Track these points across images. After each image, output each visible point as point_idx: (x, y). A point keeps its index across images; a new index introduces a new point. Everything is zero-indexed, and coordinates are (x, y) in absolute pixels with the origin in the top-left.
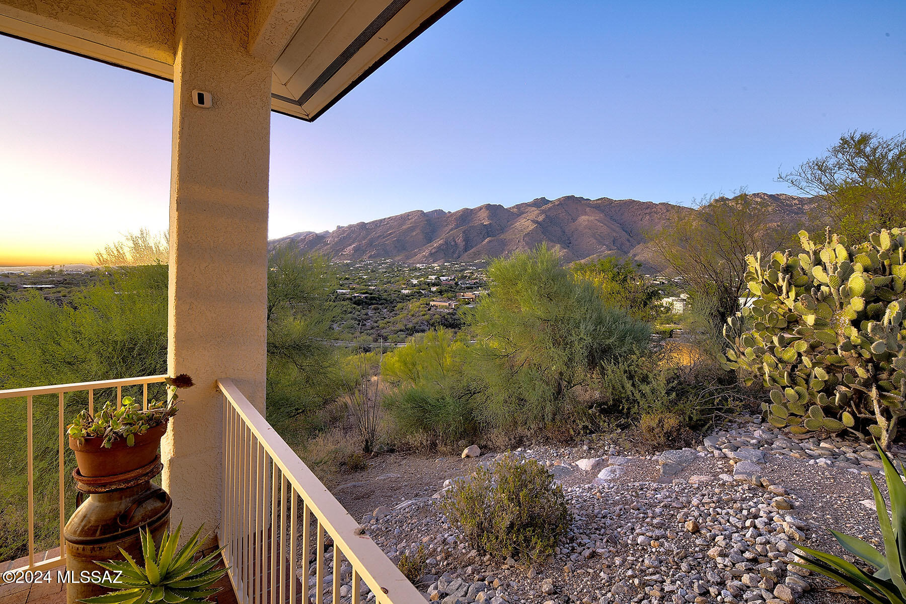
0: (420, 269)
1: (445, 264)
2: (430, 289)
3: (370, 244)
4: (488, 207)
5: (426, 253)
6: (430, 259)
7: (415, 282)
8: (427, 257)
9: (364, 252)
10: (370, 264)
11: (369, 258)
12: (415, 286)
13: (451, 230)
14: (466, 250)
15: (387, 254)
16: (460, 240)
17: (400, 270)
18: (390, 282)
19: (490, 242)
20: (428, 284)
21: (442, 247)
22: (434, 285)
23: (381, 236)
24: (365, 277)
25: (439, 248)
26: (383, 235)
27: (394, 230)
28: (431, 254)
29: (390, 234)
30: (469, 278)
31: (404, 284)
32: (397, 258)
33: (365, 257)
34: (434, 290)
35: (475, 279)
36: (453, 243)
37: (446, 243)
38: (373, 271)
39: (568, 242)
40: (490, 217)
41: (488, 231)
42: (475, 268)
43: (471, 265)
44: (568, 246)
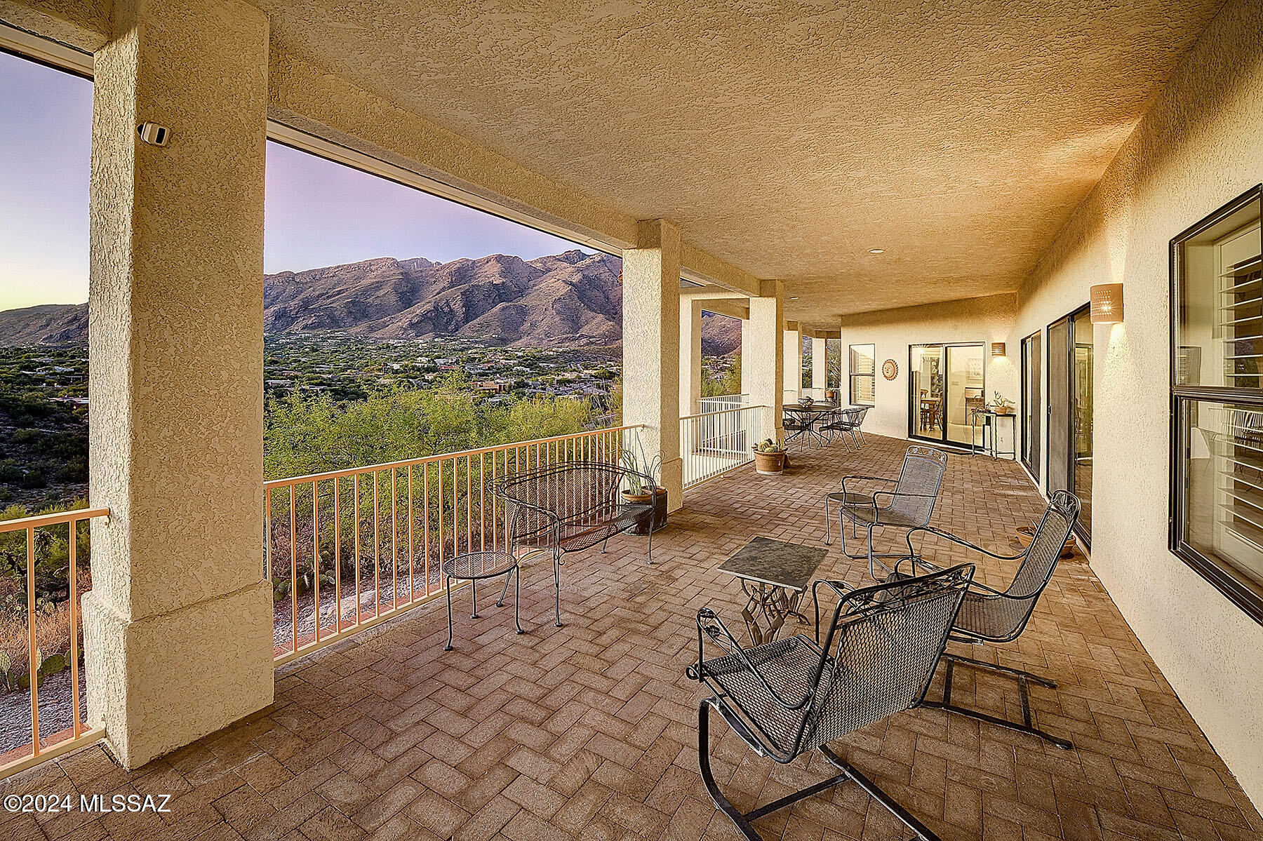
0: (396, 347)
1: (436, 340)
2: (424, 376)
3: (305, 306)
4: (499, 258)
5: (404, 323)
6: (410, 331)
7: (396, 366)
8: (405, 329)
9: (294, 319)
10: (306, 339)
11: (303, 329)
12: (397, 372)
13: (443, 289)
14: (468, 318)
15: (335, 322)
16: (458, 307)
17: (362, 348)
18: (351, 367)
19: (504, 309)
20: (419, 370)
21: (429, 315)
22: (428, 370)
23: (323, 295)
24: (303, 360)
25: (425, 317)
26: (327, 293)
27: (345, 287)
28: (412, 325)
29: (339, 293)
30: (480, 360)
31: (380, 370)
32: (353, 330)
33: (296, 327)
34: (430, 378)
35: (488, 362)
36: (446, 309)
37: (436, 308)
38: (314, 350)
39: (614, 312)
40: (503, 274)
41: (499, 293)
42: (483, 346)
43: (476, 342)
44: (614, 318)
